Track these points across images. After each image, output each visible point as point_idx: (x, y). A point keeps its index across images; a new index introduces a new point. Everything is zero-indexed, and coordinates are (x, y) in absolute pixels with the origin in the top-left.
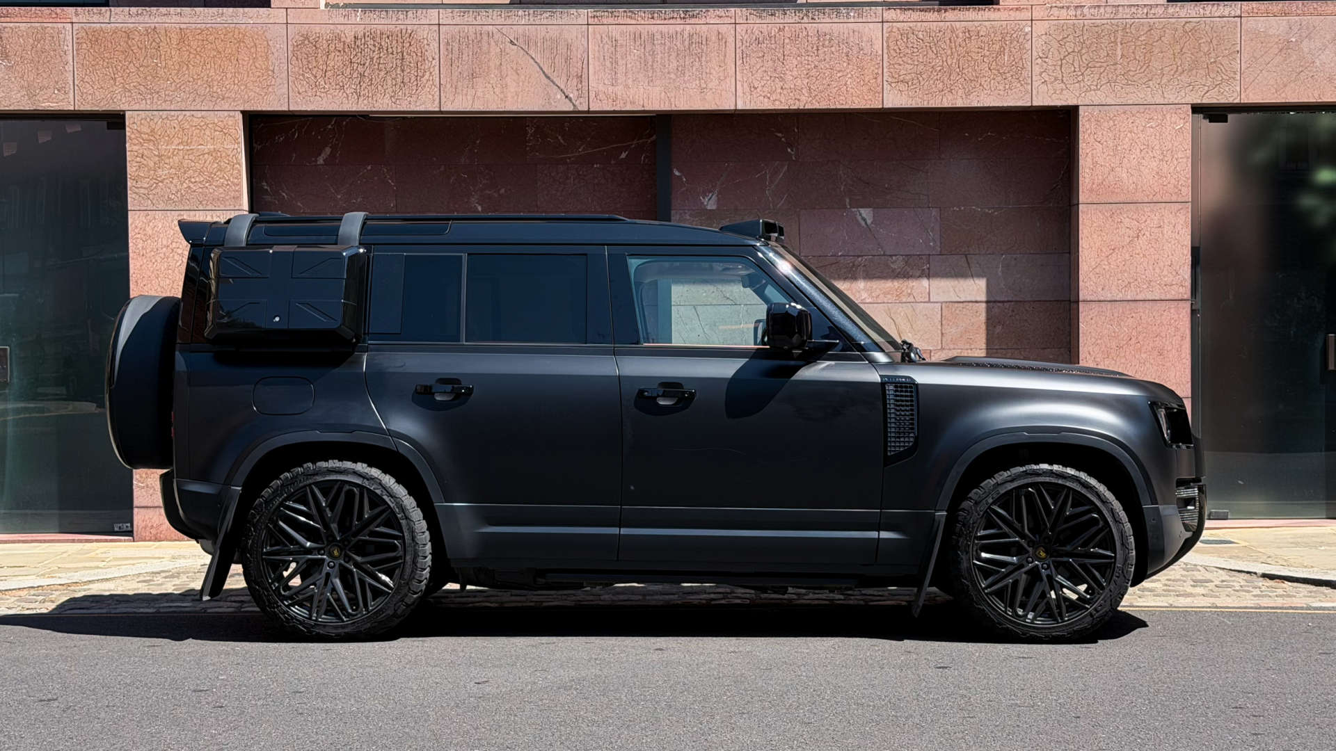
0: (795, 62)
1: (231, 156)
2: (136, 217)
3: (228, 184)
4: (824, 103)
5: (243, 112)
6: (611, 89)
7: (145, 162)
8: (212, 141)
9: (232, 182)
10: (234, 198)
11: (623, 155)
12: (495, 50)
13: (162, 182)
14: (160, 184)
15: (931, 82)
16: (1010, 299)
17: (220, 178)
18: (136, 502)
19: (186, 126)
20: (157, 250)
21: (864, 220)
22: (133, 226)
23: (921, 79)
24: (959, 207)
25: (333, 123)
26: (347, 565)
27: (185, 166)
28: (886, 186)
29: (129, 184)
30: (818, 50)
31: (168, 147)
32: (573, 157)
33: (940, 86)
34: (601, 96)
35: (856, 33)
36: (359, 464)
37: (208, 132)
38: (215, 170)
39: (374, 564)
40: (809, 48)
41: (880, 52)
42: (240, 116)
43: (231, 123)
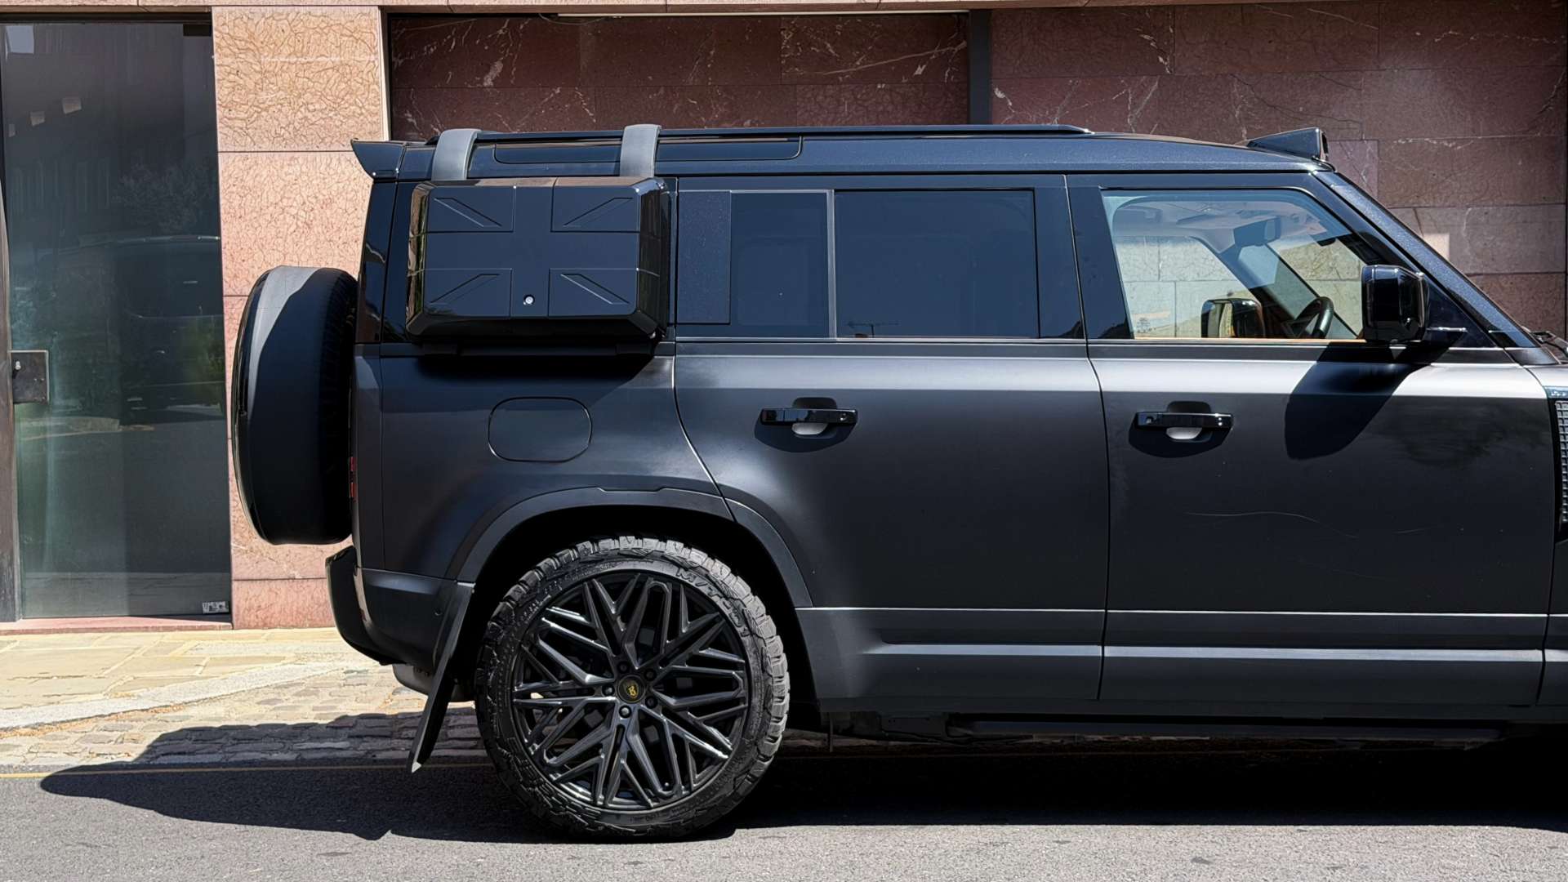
1: (365, 72)
2: (230, 160)
3: (362, 114)
5: (381, 8)
7: (241, 82)
8: (338, 50)
9: (367, 111)
10: (370, 133)
11: (919, 71)
13: (266, 110)
14: (264, 113)
16: (1478, 271)
17: (350, 105)
18: (236, 572)
19: (300, 27)
20: (261, 209)
22: (226, 174)
24: (1404, 139)
25: (505, 26)
26: (652, 712)
27: (299, 87)
28: (1301, 109)
29: (219, 113)
31: (274, 60)
32: (848, 73)
36: (670, 543)
37: (331, 38)
38: (343, 93)
39: (698, 710)
42: (377, 14)
43: (364, 24)
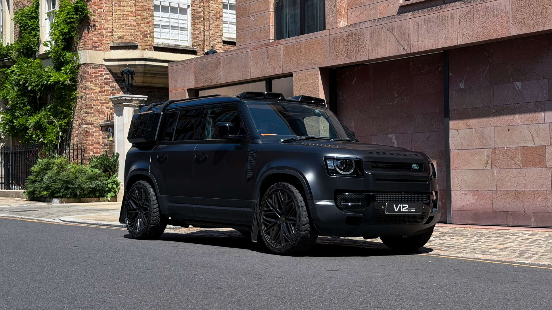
0: (477, 21)
1: (316, 84)
4: (489, 37)
5: (320, 68)
6: (417, 43)
7: (297, 89)
8: (312, 79)
11: (440, 69)
12: (383, 34)
15: (529, 21)
17: (314, 92)
19: (306, 75)
21: (518, 87)
23: (525, 20)
25: (356, 68)
27: (306, 89)
28: (526, 71)
30: (486, 14)
31: (302, 83)
32: (424, 72)
33: (532, 22)
34: (414, 46)
35: (500, 4)
37: (311, 76)
40: (483, 14)
41: (509, 11)
42: (318, 69)
43: (316, 72)
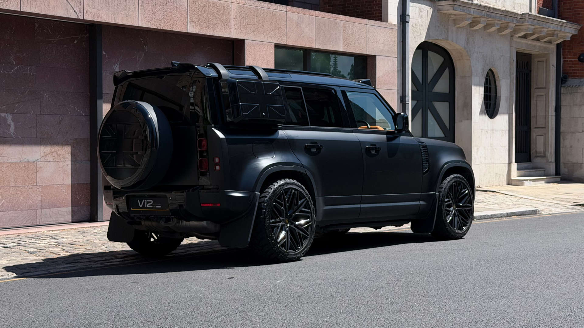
0: (159, 8)
4: (169, 28)
6: (92, 10)
11: (75, 42)
15: (203, 23)
23: (199, 21)
30: (167, 3)
32: (55, 40)
33: (206, 25)
34: (88, 13)
40: (164, 3)
41: (187, 8)
